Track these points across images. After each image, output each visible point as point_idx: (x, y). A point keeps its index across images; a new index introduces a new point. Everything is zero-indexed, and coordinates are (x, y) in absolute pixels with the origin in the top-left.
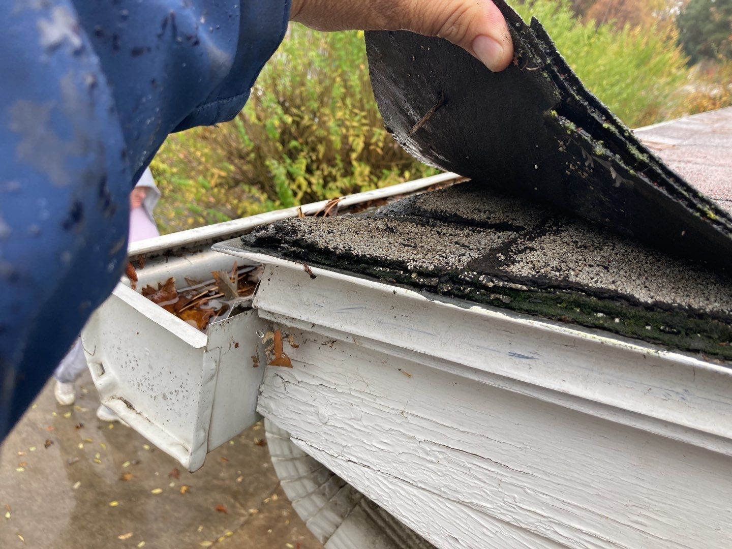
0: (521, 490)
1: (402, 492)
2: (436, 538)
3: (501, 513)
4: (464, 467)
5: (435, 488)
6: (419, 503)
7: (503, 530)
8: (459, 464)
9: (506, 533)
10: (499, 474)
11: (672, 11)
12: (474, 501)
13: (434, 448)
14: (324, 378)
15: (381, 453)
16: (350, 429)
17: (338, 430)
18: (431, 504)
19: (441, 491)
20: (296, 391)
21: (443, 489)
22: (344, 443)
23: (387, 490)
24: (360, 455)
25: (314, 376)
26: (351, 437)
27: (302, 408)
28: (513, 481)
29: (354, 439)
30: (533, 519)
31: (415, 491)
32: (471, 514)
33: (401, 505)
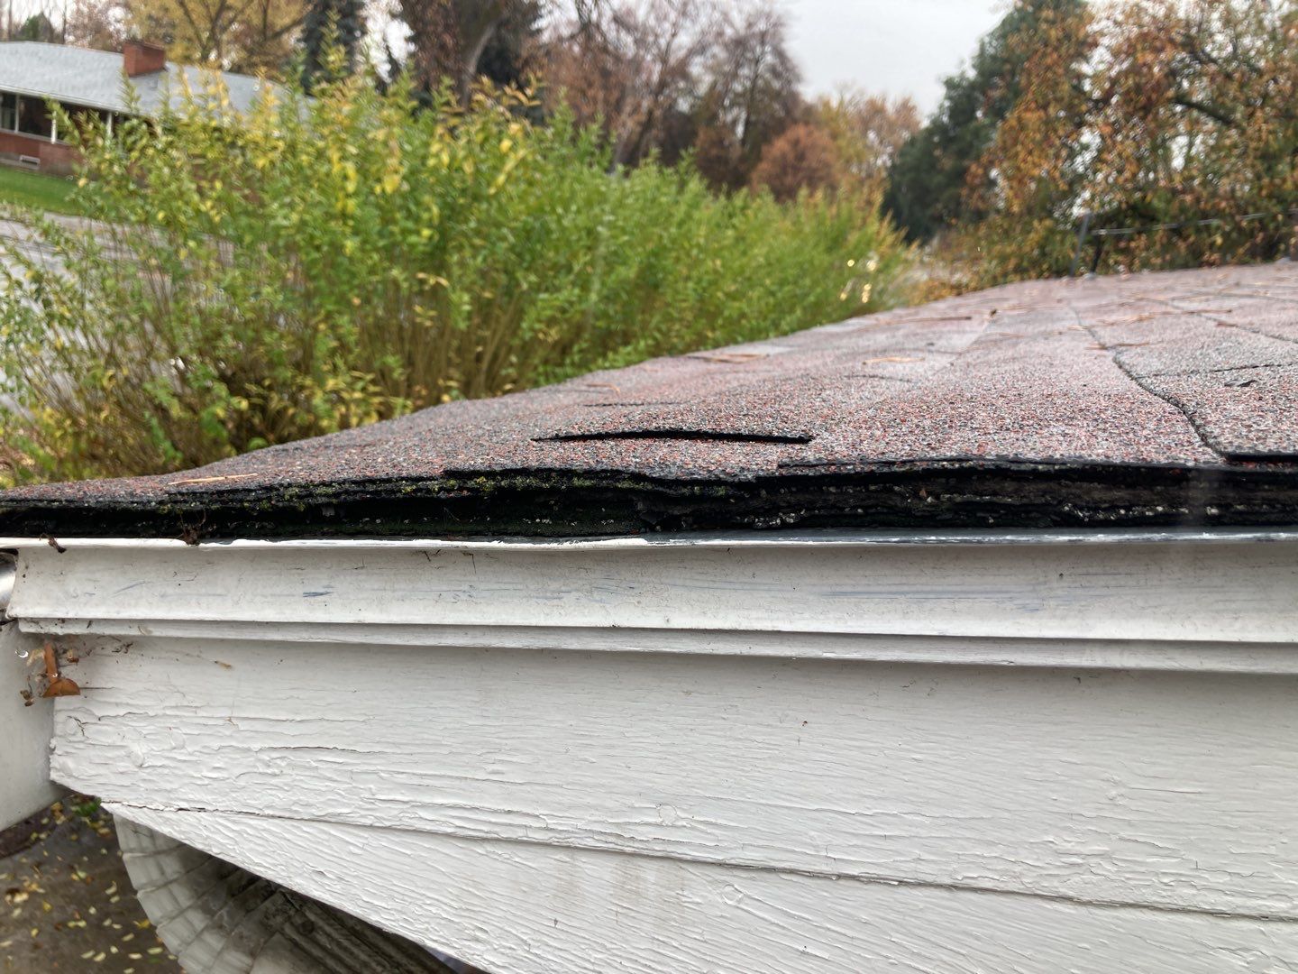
0: (374, 776)
1: (249, 830)
2: (298, 880)
3: (362, 816)
4: (311, 768)
5: (285, 810)
6: (271, 838)
7: (370, 840)
8: (304, 767)
9: (375, 843)
10: (347, 764)
11: (879, 162)
12: (330, 810)
13: (275, 755)
14: (130, 702)
15: (216, 784)
16: (172, 764)
17: (160, 770)
18: (286, 836)
19: (290, 811)
20: (99, 732)
21: (294, 808)
22: (168, 786)
23: (231, 835)
24: (191, 796)
25: (117, 704)
26: (176, 775)
27: (110, 755)
28: (365, 768)
29: (180, 776)
30: (395, 810)
31: (264, 824)
32: (333, 832)
33: (251, 850)
